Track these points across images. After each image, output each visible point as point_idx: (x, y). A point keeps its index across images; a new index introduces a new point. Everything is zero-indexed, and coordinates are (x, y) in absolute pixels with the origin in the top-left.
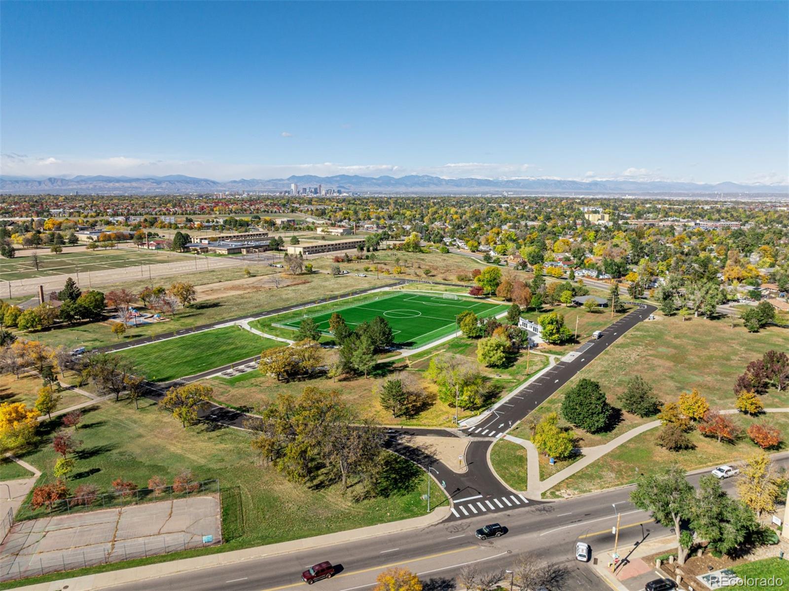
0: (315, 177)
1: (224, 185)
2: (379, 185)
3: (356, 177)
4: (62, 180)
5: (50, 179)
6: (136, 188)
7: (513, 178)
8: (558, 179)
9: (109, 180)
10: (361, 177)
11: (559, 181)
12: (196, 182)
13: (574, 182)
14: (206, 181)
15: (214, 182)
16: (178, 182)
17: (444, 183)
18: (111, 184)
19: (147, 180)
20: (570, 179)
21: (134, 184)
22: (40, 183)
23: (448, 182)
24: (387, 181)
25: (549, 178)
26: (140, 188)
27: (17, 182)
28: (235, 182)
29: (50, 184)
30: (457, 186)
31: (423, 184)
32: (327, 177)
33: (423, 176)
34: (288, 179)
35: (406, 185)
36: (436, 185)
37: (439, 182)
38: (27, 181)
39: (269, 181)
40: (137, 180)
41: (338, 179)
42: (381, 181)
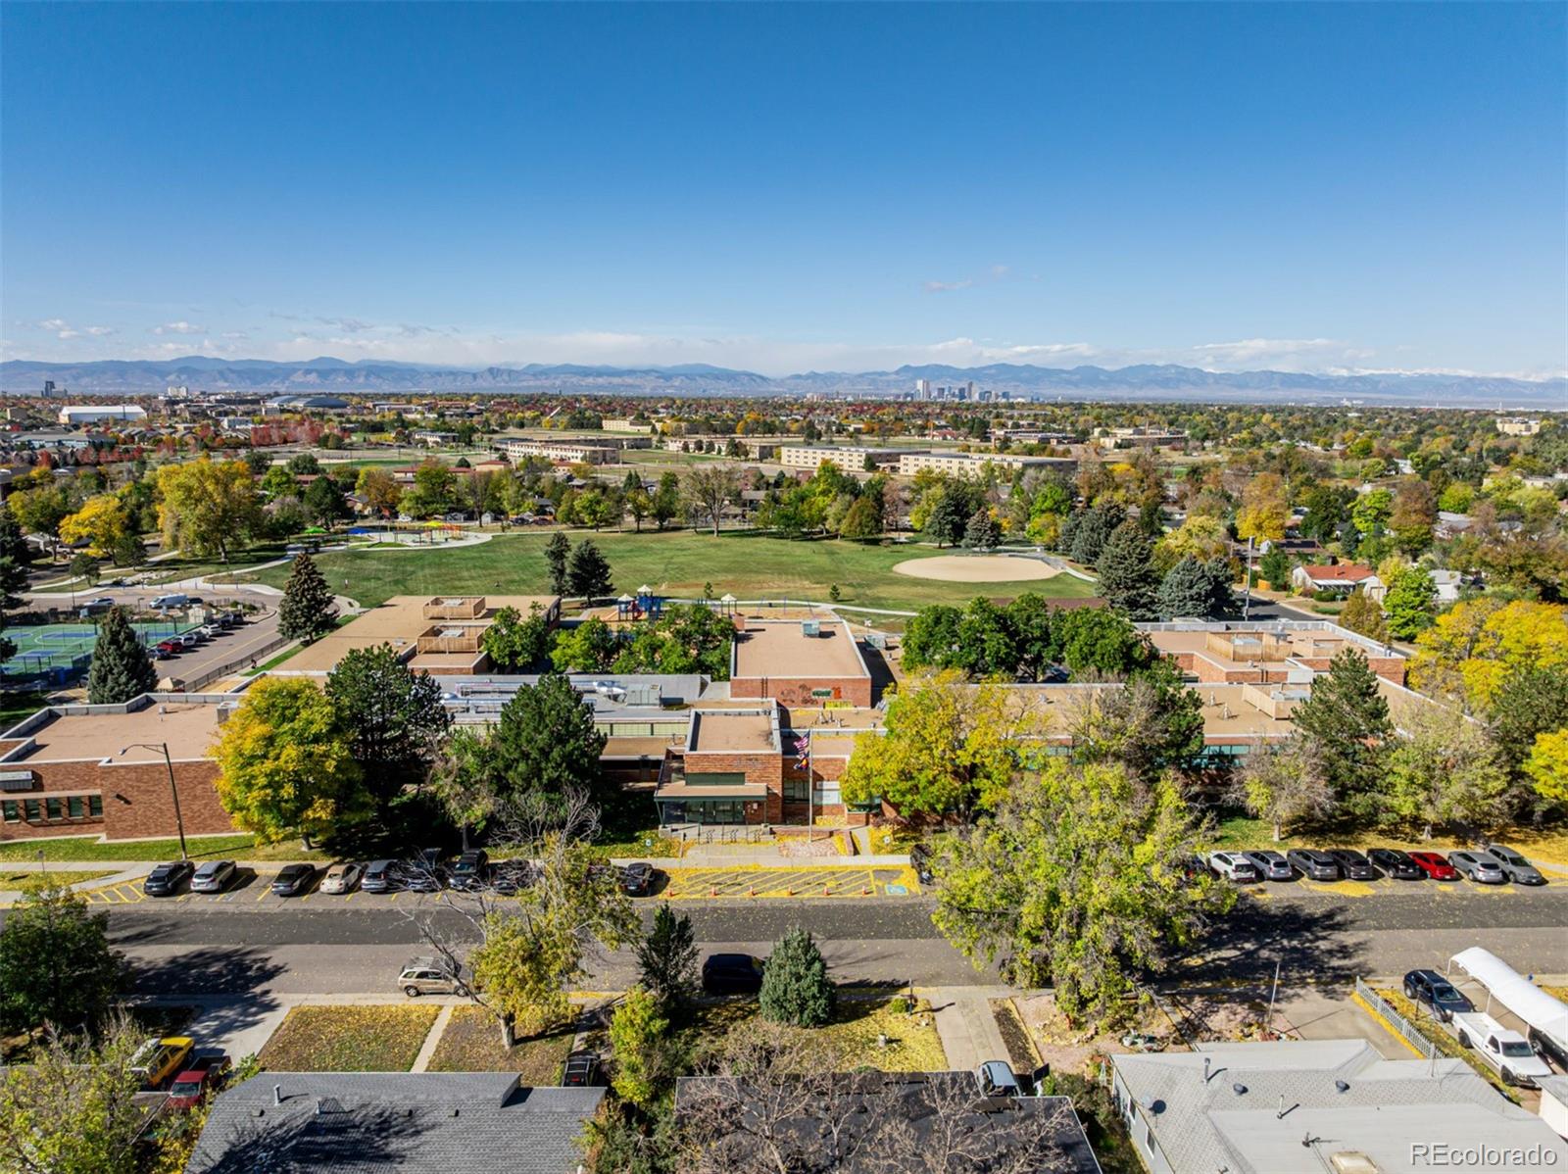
0: (948, 368)
1: (781, 382)
2: (1076, 385)
3: (1028, 367)
4: (510, 372)
5: (491, 370)
6: (631, 386)
7: (1366, 372)
8: (1469, 374)
9: (586, 372)
10: (1038, 369)
11: (1470, 380)
12: (731, 376)
13: (1505, 382)
14: (751, 376)
15: (762, 378)
16: (701, 376)
17: (1211, 381)
18: (590, 380)
19: (647, 372)
20: (1497, 375)
21: (629, 380)
22: (475, 376)
23: (1218, 379)
24: (1090, 375)
25: (1446, 371)
26: (639, 387)
27: (439, 374)
28: (799, 377)
29: (490, 378)
30: (1239, 387)
31: (1165, 383)
32: (972, 369)
33: (1166, 367)
34: (897, 373)
35: (1131, 385)
36: (1194, 384)
37: (1201, 378)
38: (453, 373)
39: (861, 376)
40: (631, 372)
41: (993, 371)
42: (1078, 377)
